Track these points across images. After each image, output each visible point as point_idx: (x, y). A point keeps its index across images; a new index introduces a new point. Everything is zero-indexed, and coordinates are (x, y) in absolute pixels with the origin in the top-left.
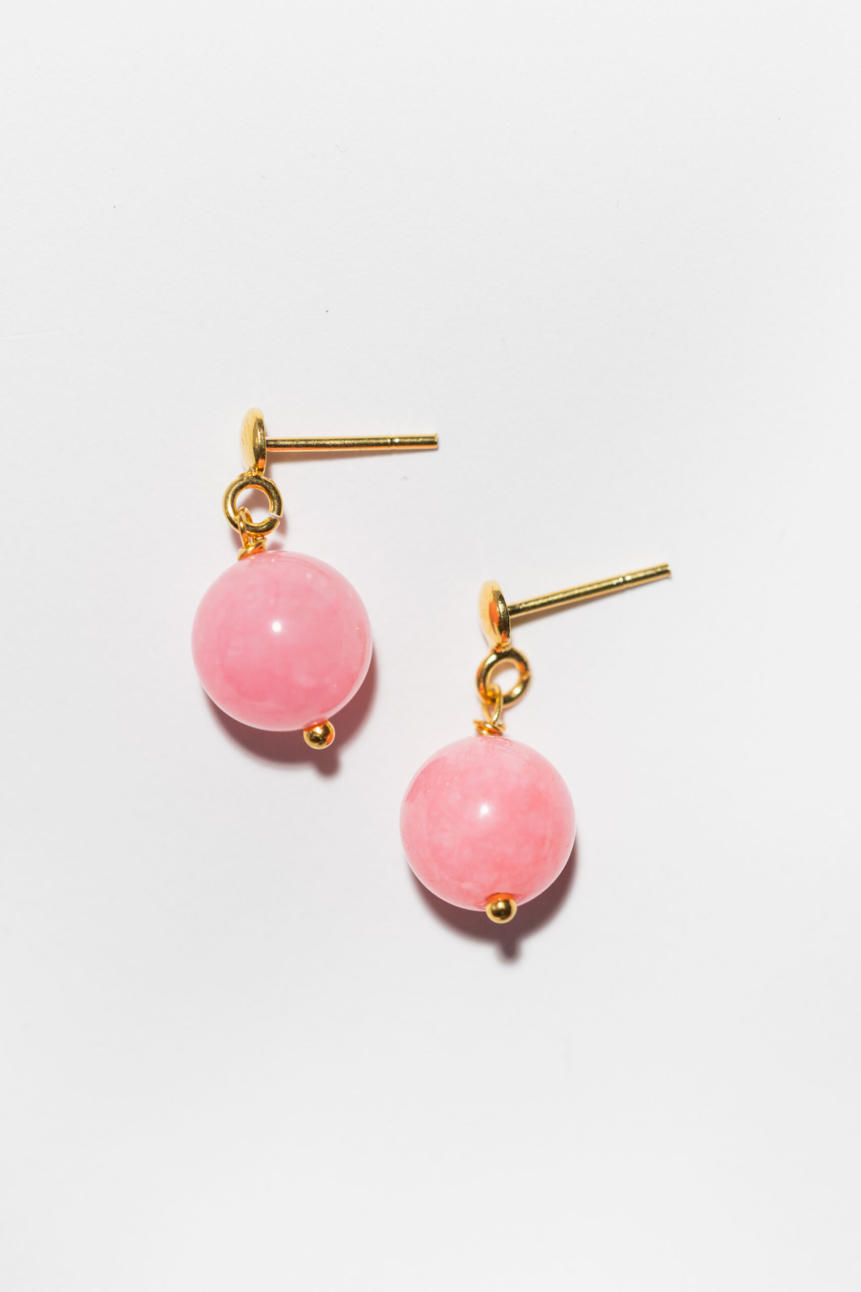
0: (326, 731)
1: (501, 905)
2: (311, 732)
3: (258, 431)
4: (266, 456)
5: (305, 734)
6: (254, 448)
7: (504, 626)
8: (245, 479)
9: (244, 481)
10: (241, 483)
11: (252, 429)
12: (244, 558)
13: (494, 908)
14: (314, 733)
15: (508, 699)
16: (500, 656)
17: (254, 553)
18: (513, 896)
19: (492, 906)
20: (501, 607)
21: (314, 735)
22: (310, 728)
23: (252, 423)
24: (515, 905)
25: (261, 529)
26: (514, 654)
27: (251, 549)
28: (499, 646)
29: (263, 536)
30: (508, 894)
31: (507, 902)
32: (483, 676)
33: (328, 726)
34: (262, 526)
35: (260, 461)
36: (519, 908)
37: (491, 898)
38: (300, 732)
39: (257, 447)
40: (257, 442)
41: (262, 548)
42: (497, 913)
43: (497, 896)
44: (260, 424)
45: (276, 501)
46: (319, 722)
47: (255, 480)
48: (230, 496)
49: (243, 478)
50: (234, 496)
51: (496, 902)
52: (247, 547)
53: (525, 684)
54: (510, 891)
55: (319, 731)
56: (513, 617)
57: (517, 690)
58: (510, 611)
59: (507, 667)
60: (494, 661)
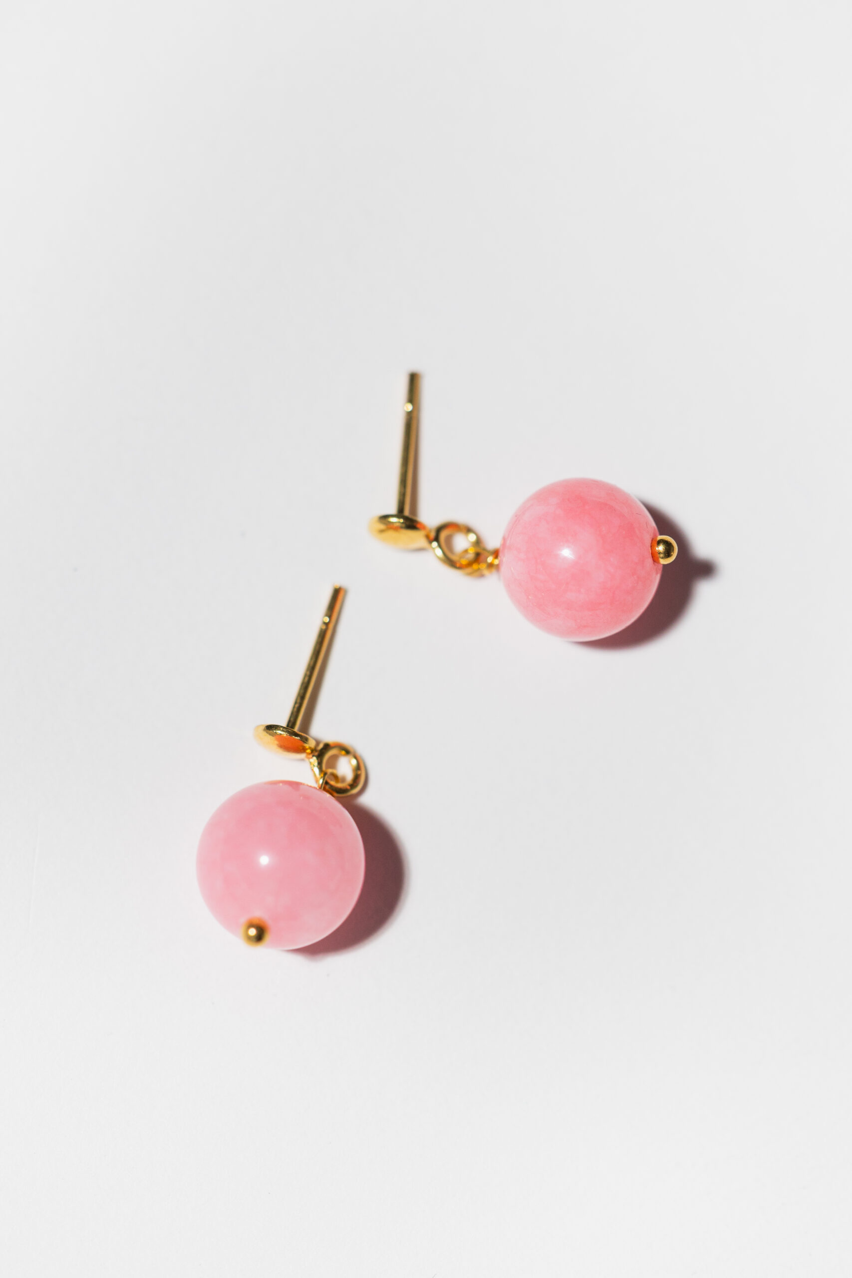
1: (661, 548)
7: (411, 524)
13: (662, 555)
15: (478, 542)
16: (437, 539)
20: (394, 520)
24: (663, 537)
26: (439, 530)
28: (427, 537)
30: (652, 541)
31: (659, 542)
32: (450, 561)
36: (667, 534)
37: (655, 557)
42: (668, 553)
43: (653, 550)
51: (658, 552)
53: (469, 530)
54: (650, 539)
56: (407, 512)
57: (472, 537)
58: (400, 513)
59: (449, 539)
60: (440, 546)
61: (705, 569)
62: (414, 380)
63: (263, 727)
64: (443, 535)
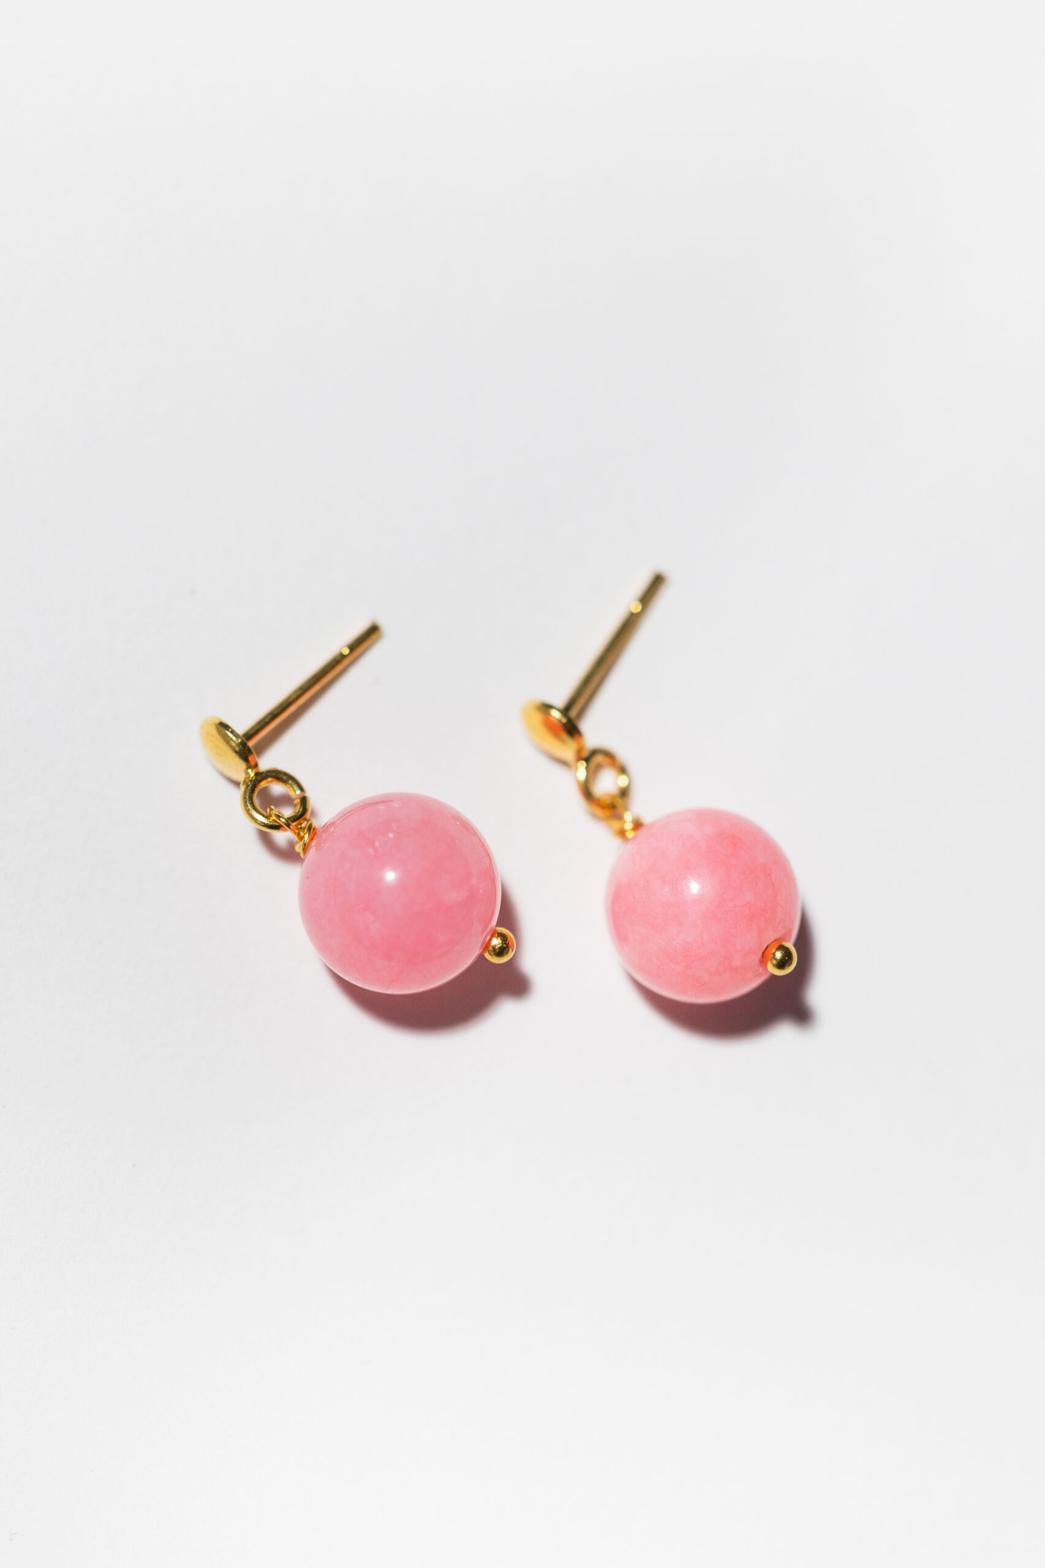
0: (504, 937)
1: (779, 955)
2: (491, 948)
3: (227, 732)
4: (253, 750)
5: (487, 955)
6: (236, 752)
7: (571, 729)
8: (249, 783)
9: (251, 785)
10: (249, 788)
11: (218, 736)
12: (307, 849)
13: (775, 962)
14: (494, 948)
15: (624, 793)
16: (587, 760)
17: (311, 839)
18: (784, 938)
19: (771, 962)
20: (556, 714)
21: (497, 948)
22: (487, 946)
23: (214, 731)
24: (790, 945)
25: (300, 813)
26: (594, 752)
27: (306, 836)
28: (579, 753)
29: (305, 819)
30: (776, 940)
31: (781, 947)
32: (587, 792)
33: (500, 932)
34: (299, 811)
35: (250, 758)
36: (796, 945)
37: (764, 958)
38: (481, 957)
39: (237, 749)
40: (233, 744)
41: (314, 829)
42: (781, 965)
43: (768, 950)
44: (223, 726)
45: (290, 782)
46: (491, 933)
47: (259, 778)
48: (250, 807)
49: (247, 784)
50: (252, 804)
51: (772, 956)
52: (301, 838)
53: (623, 770)
54: (776, 936)
55: (496, 942)
56: (573, 713)
57: (623, 781)
58: (566, 711)
59: (599, 767)
60: (587, 768)
61: (801, 1014)
62: (657, 582)
63: (217, 722)
64: (598, 759)
